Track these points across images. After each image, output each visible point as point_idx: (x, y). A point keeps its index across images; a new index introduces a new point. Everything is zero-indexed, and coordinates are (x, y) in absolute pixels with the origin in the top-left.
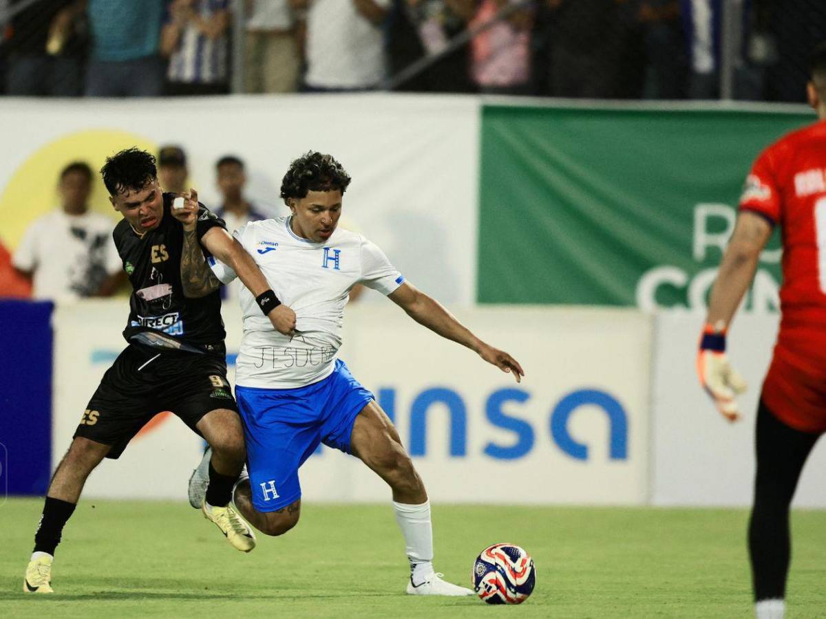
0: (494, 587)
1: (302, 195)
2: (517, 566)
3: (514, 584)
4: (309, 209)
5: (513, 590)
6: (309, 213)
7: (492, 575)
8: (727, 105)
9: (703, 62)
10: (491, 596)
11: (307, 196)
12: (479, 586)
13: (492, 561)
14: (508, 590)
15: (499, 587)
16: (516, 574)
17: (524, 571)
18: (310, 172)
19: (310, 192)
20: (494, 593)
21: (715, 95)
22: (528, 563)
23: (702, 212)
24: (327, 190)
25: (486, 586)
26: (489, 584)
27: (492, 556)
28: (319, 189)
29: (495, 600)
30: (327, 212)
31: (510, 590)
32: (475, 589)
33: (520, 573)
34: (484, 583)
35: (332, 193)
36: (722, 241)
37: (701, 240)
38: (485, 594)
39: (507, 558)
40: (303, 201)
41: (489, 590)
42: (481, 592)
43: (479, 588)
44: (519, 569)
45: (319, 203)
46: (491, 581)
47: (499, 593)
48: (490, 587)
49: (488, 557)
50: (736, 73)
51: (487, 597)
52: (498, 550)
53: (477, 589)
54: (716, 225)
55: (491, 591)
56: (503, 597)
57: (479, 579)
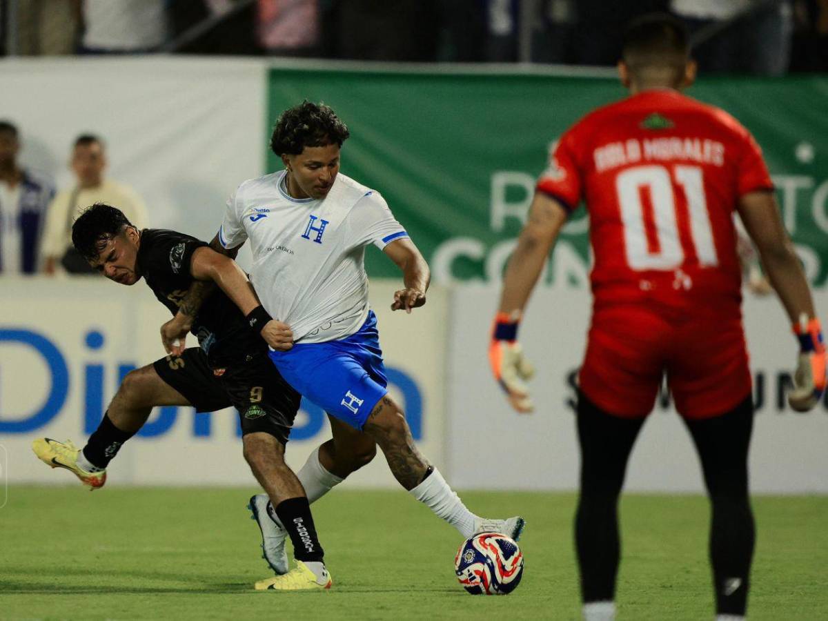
0: (478, 579)
1: (297, 151)
2: (508, 564)
3: (500, 582)
4: (306, 165)
5: (496, 587)
6: (306, 171)
7: (479, 566)
8: (526, 68)
9: (501, 23)
10: (472, 585)
11: (303, 152)
12: (463, 572)
13: (484, 552)
14: (491, 585)
15: (483, 579)
16: (504, 572)
17: (513, 571)
18: (306, 127)
19: (306, 148)
20: (476, 584)
21: (513, 58)
22: (519, 563)
23: (500, 181)
24: (324, 145)
25: (470, 575)
26: (474, 574)
27: (485, 546)
28: (316, 145)
29: (475, 591)
30: (325, 169)
31: (494, 586)
32: (457, 572)
33: (509, 572)
34: (469, 571)
35: (330, 147)
36: (521, 211)
37: (499, 210)
38: (466, 581)
39: (500, 552)
40: (299, 157)
41: (471, 580)
42: (463, 578)
43: (462, 574)
44: (508, 567)
45: (318, 159)
46: (477, 572)
47: (481, 585)
48: (474, 578)
49: (480, 546)
50: (536, 36)
51: (468, 586)
52: (492, 541)
53: (459, 573)
54: (515, 195)
55: (473, 581)
56: (483, 590)
57: (464, 565)
